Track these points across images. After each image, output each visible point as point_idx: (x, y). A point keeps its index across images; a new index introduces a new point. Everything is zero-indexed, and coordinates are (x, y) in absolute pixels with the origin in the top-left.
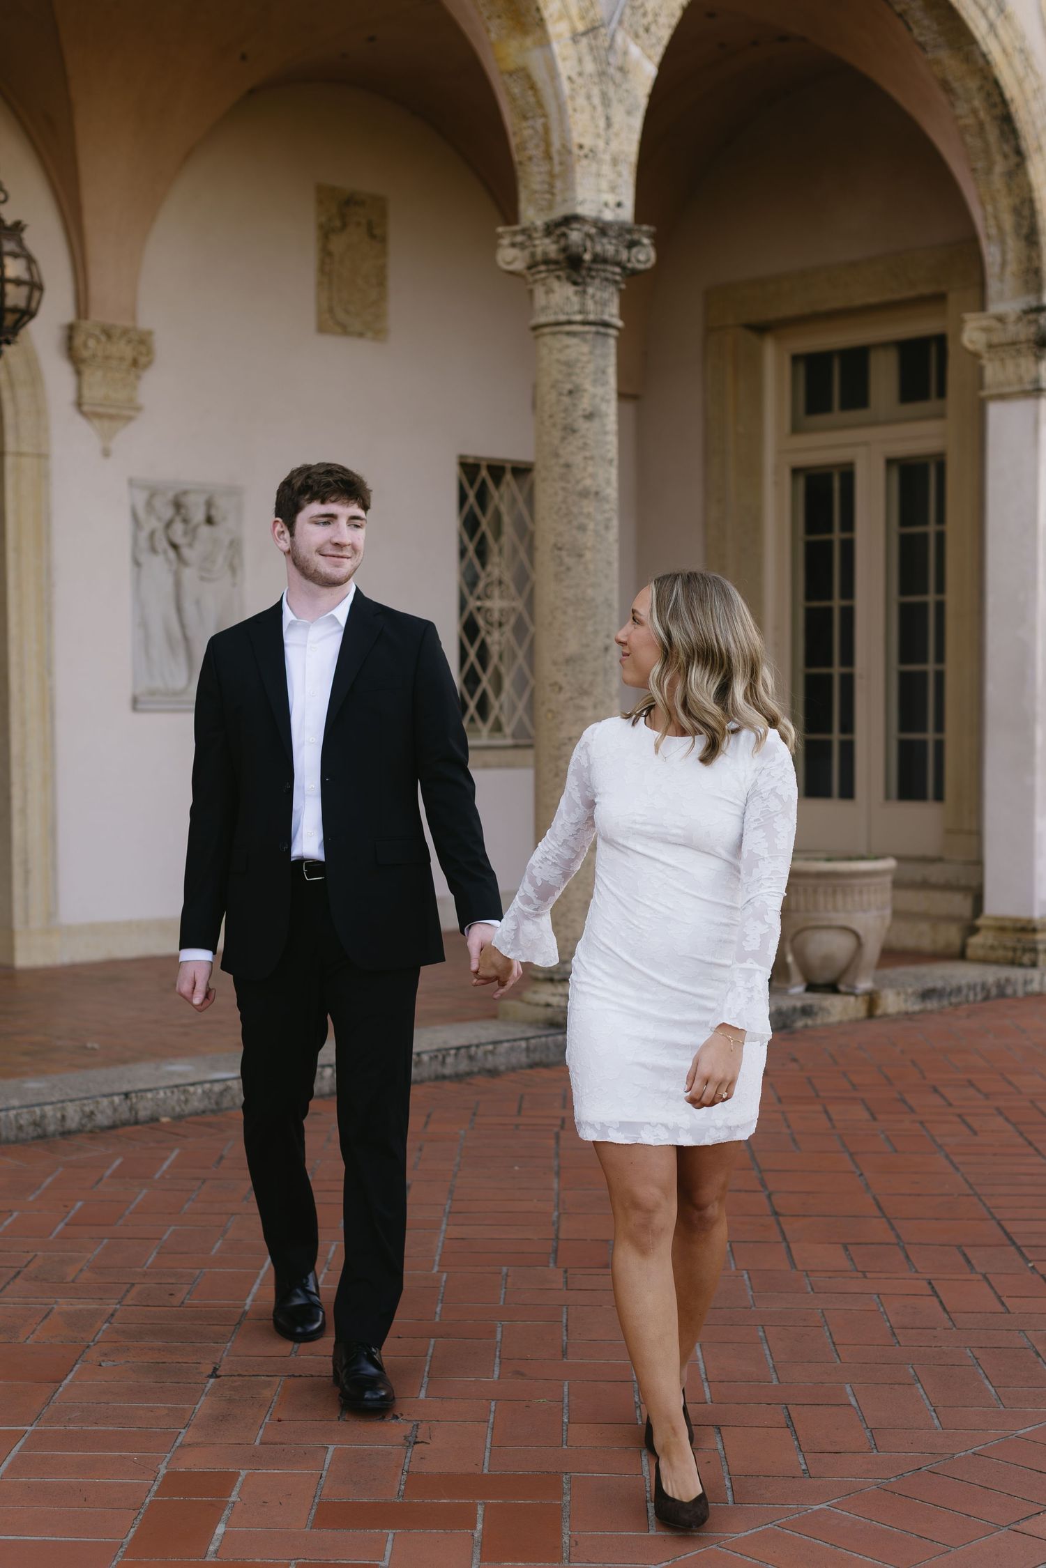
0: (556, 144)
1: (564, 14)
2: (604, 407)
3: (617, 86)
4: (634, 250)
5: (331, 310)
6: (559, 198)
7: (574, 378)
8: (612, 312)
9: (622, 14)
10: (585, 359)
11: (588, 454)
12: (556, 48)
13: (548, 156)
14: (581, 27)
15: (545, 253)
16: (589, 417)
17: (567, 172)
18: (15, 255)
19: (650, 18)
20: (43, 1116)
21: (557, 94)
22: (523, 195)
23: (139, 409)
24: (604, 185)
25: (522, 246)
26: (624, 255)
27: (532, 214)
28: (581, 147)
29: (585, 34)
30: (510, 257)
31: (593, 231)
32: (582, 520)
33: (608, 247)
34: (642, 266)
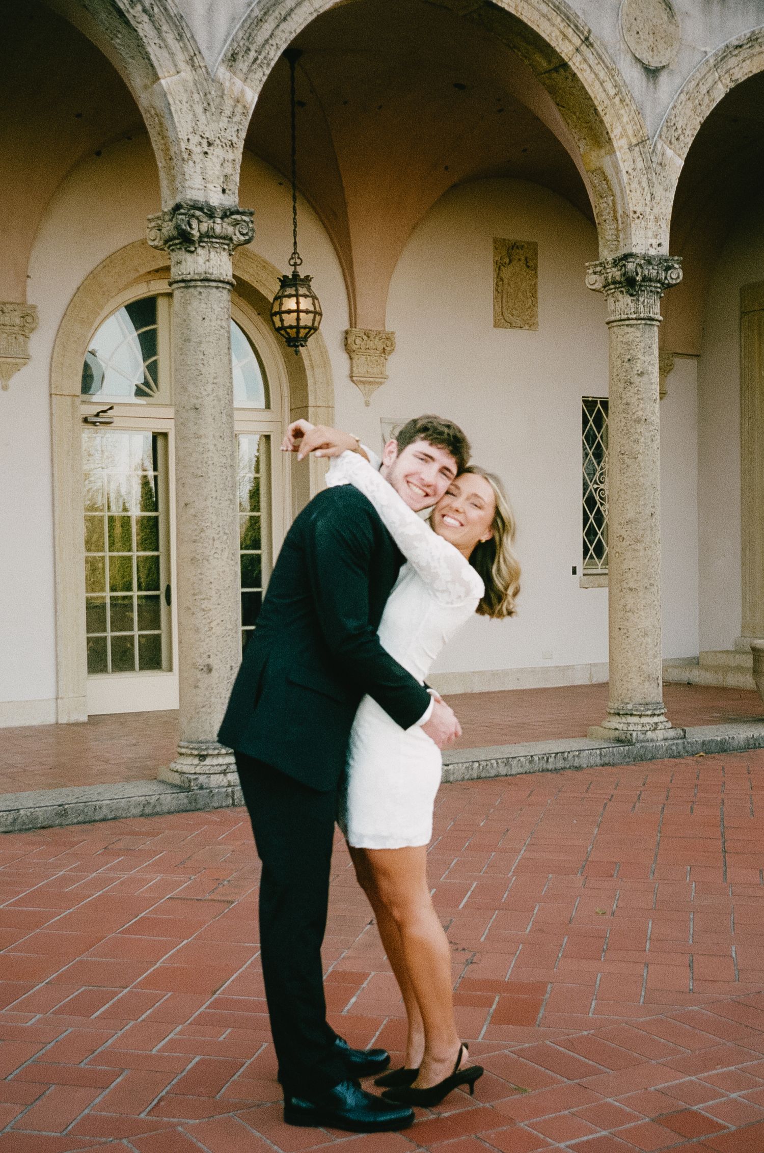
0: (620, 212)
1: (624, 134)
2: (650, 368)
3: (658, 174)
4: (670, 272)
5: (502, 314)
6: (622, 244)
7: (631, 352)
8: (656, 311)
9: (661, 131)
10: (638, 340)
11: (640, 397)
12: (619, 155)
13: (615, 219)
14: (634, 141)
15: (613, 277)
16: (641, 374)
17: (626, 227)
18: (305, 296)
19: (680, 131)
21: (620, 182)
22: (601, 243)
23: (386, 378)
24: (650, 234)
25: (600, 273)
26: (663, 276)
27: (607, 254)
28: (635, 212)
29: (636, 145)
30: (593, 280)
31: (642, 262)
32: (636, 436)
33: (651, 271)
34: (674, 282)
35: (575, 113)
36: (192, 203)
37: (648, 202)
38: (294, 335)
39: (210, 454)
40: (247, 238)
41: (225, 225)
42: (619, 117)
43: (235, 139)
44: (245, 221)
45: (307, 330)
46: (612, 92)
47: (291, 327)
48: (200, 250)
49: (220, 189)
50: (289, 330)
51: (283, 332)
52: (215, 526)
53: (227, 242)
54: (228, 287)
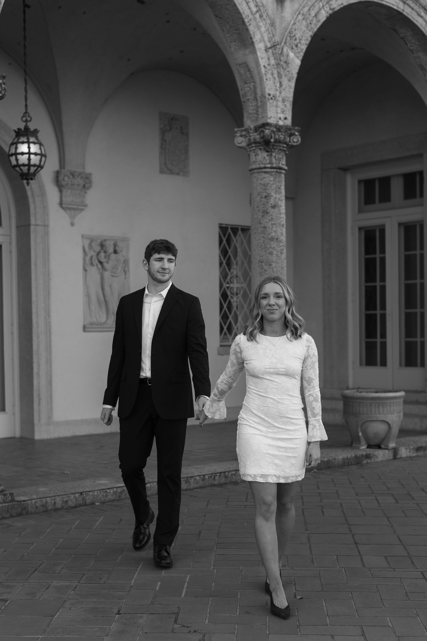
0: (259, 94)
1: (262, 40)
2: (280, 203)
3: (284, 69)
4: (292, 137)
5: (165, 164)
6: (260, 116)
7: (267, 191)
8: (283, 163)
9: (286, 40)
10: (272, 183)
11: (273, 222)
12: (259, 54)
13: (256, 99)
14: (269, 45)
15: (254, 139)
16: (274, 207)
17: (264, 105)
18: (34, 143)
19: (298, 41)
20: (46, 503)
21: (259, 73)
22: (245, 115)
23: (86, 206)
24: (279, 110)
25: (245, 136)
26: (288, 139)
27: (249, 123)
28: (269, 95)
29: (271, 48)
30: (240, 141)
31: (275, 129)
32: (271, 250)
33: (281, 136)
34: (295, 144)
35: (228, 23)
37: (278, 89)
38: (27, 171)
42: (259, 27)
45: (36, 168)
46: (254, 9)
47: (24, 165)
50: (22, 168)
51: (18, 169)
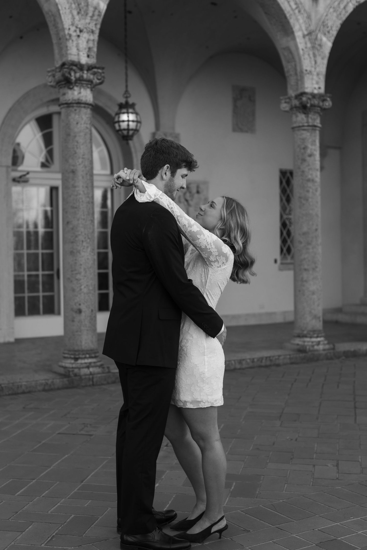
0: (299, 70)
1: (301, 29)
2: (315, 153)
3: (318, 50)
4: (325, 102)
5: (237, 124)
6: (299, 87)
7: (305, 144)
8: (318, 122)
9: (320, 28)
10: (308, 137)
11: (310, 168)
12: (298, 40)
13: (296, 74)
14: (306, 33)
15: (295, 105)
16: (310, 156)
17: (302, 78)
18: (132, 113)
19: (330, 28)
21: (298, 54)
22: (289, 86)
24: (314, 82)
25: (288, 103)
26: (321, 104)
27: (292, 93)
28: (306, 70)
29: (307, 35)
30: (284, 106)
31: (310, 97)
32: (308, 189)
33: (316, 102)
34: (327, 107)
35: (274, 18)
36: (71, 62)
38: (126, 134)
39: (81, 196)
40: (100, 81)
41: (89, 75)
42: (297, 20)
43: (94, 29)
44: (98, 72)
45: (133, 131)
46: (294, 6)
47: (124, 130)
48: (76, 88)
49: (86, 55)
51: (120, 132)
52: (83, 234)
53: (90, 83)
54: (90, 107)
